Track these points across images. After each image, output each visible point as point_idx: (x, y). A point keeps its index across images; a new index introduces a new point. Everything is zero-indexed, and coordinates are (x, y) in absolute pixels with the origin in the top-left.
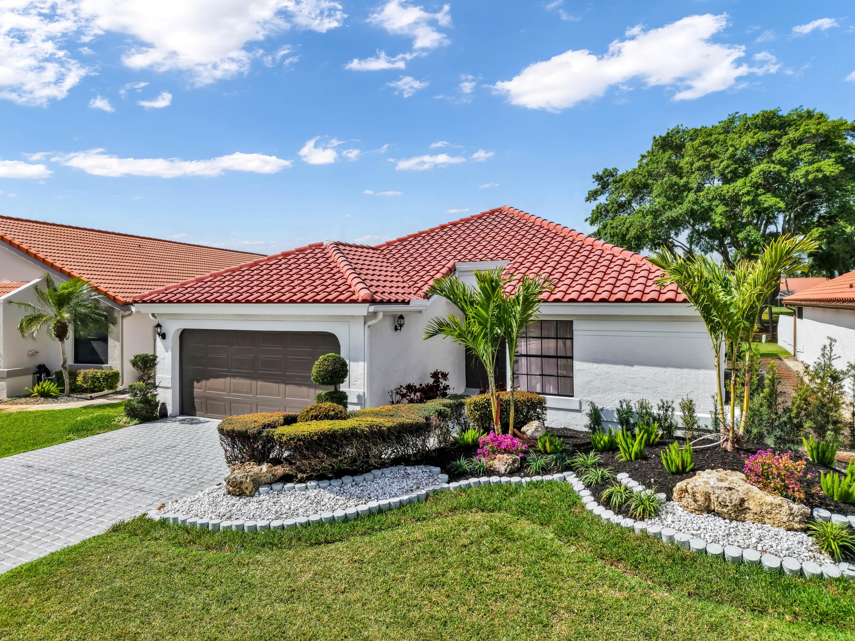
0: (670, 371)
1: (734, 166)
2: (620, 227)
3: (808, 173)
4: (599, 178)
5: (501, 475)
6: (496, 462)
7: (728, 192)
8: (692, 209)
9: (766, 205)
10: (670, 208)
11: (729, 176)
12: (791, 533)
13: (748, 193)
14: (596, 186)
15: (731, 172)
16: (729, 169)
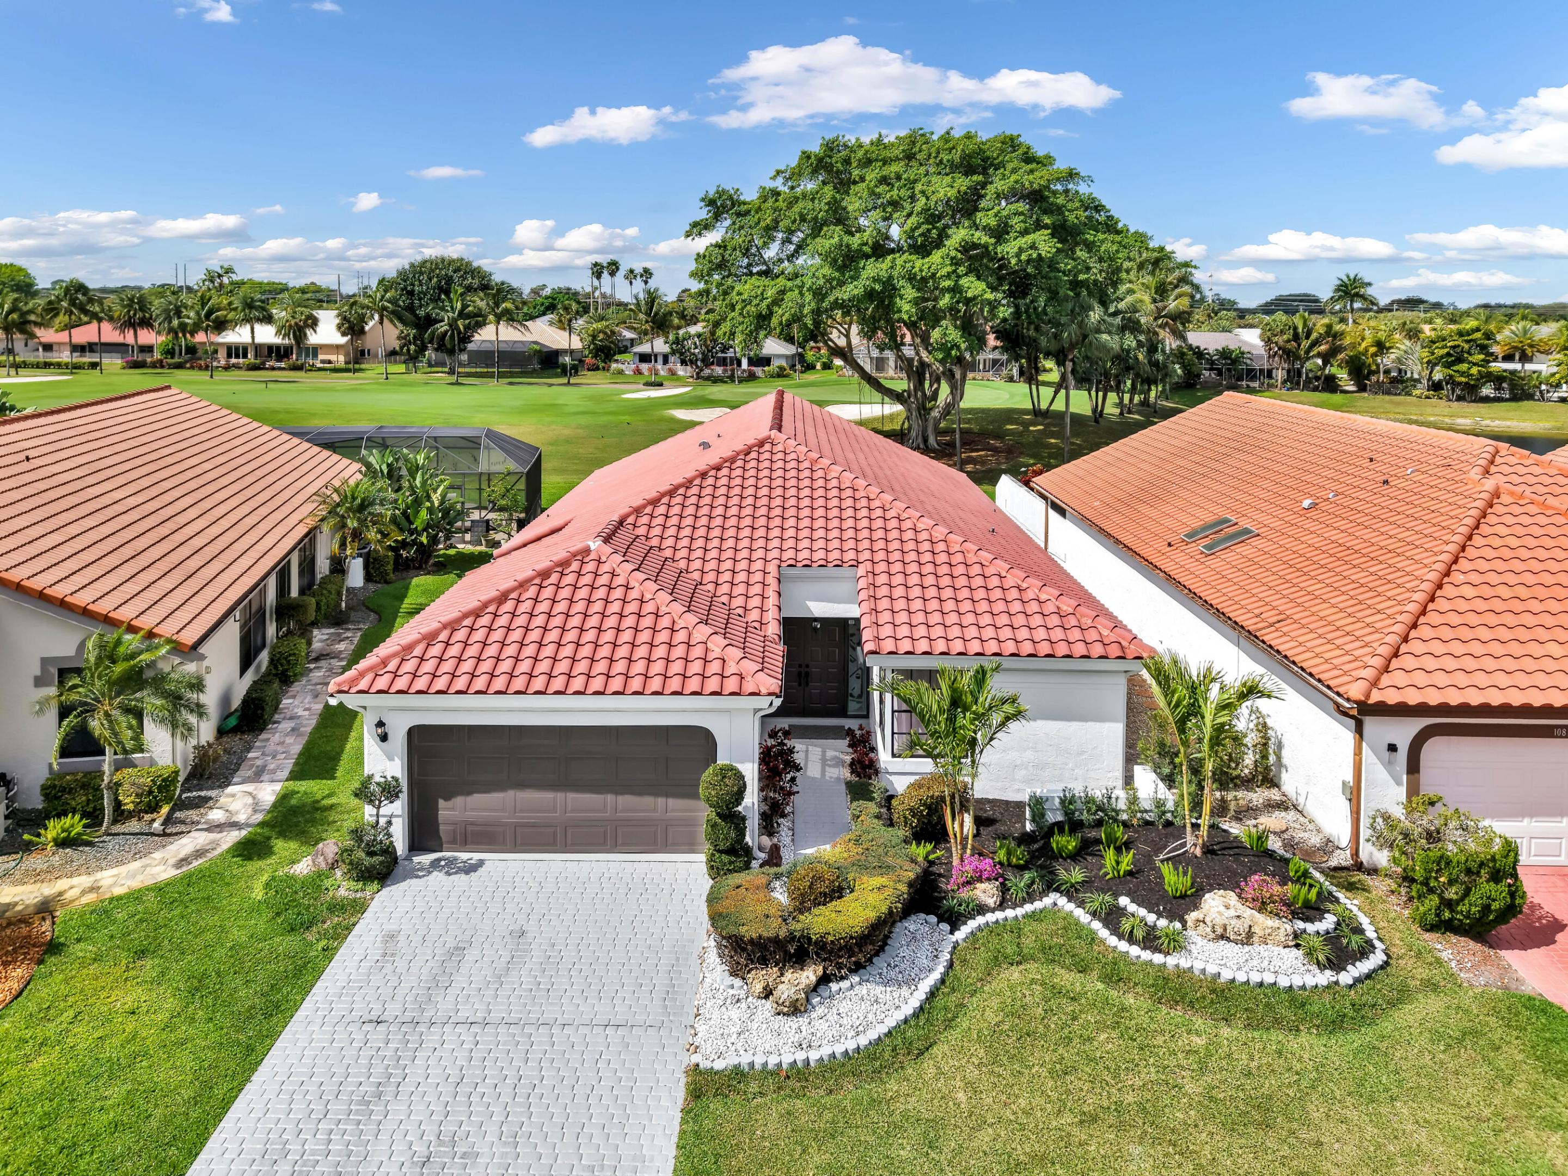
0: (1075, 725)
1: (925, 227)
2: (755, 302)
3: (1021, 250)
4: (711, 203)
5: (993, 911)
6: (977, 892)
7: (921, 271)
8: (873, 289)
9: (970, 295)
10: (841, 284)
11: (919, 240)
12: (1287, 950)
13: (948, 276)
14: (703, 214)
15: (922, 235)
16: (920, 231)
